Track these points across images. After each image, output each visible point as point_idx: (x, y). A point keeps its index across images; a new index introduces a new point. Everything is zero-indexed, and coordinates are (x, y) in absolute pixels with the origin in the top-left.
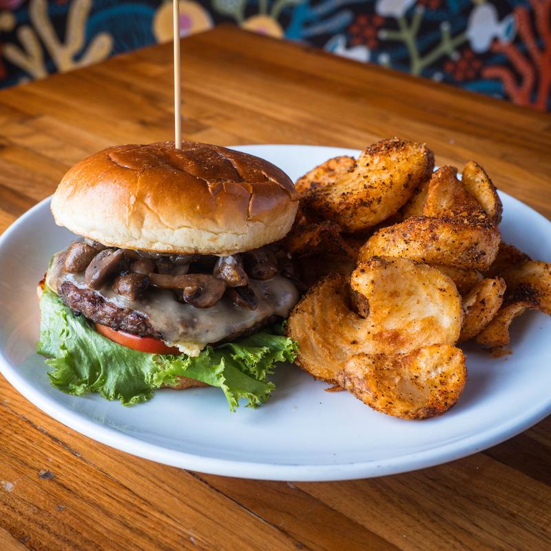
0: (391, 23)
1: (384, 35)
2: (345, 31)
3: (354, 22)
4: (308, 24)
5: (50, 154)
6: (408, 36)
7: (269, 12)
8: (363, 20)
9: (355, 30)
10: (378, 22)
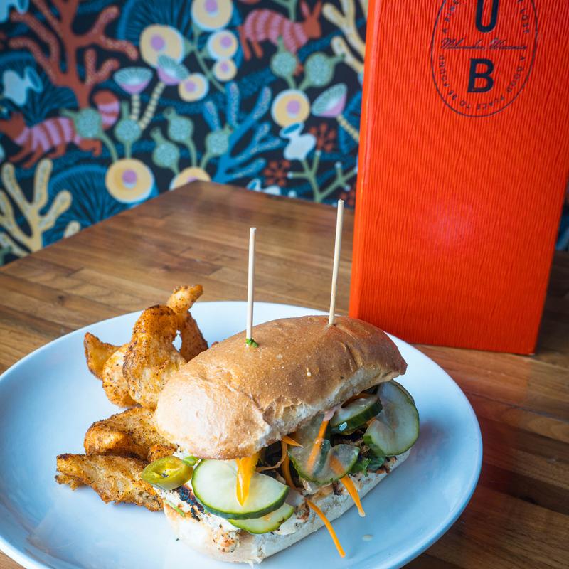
0: (296, 165)
1: (291, 175)
2: (260, 174)
3: (267, 166)
4: (230, 171)
5: (103, 300)
6: (310, 174)
7: (198, 164)
8: (274, 165)
9: (268, 173)
10: (286, 165)
